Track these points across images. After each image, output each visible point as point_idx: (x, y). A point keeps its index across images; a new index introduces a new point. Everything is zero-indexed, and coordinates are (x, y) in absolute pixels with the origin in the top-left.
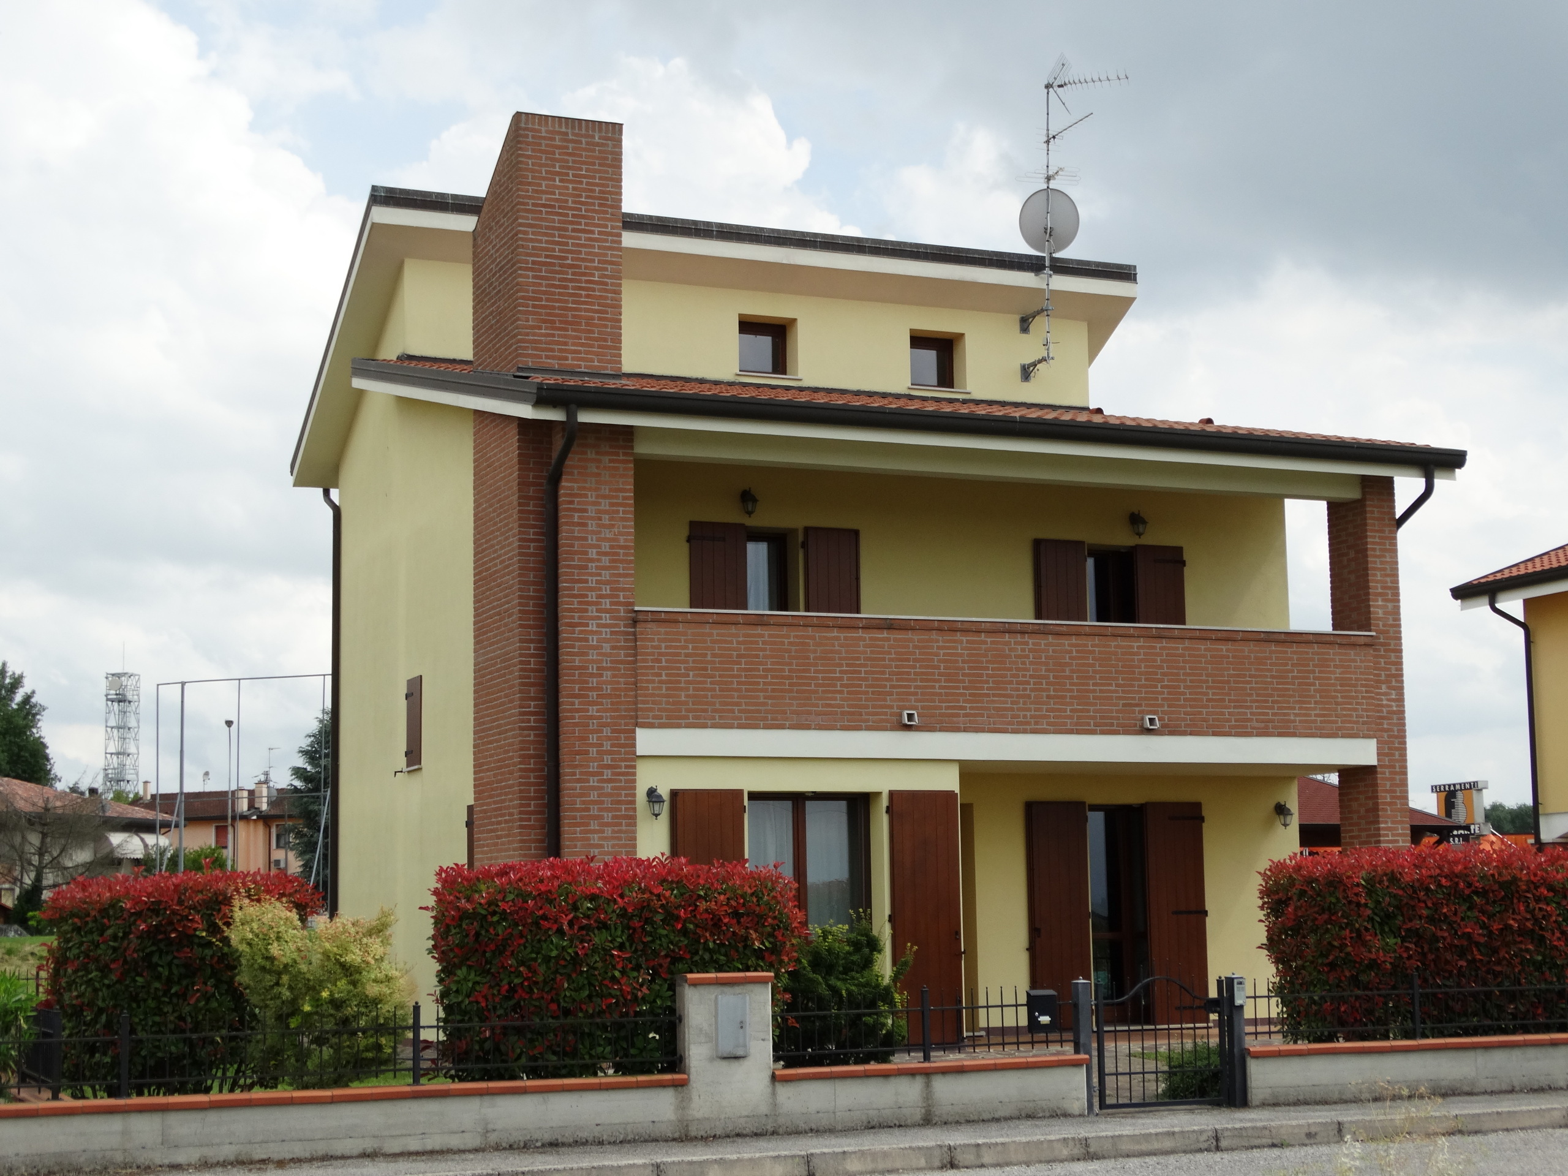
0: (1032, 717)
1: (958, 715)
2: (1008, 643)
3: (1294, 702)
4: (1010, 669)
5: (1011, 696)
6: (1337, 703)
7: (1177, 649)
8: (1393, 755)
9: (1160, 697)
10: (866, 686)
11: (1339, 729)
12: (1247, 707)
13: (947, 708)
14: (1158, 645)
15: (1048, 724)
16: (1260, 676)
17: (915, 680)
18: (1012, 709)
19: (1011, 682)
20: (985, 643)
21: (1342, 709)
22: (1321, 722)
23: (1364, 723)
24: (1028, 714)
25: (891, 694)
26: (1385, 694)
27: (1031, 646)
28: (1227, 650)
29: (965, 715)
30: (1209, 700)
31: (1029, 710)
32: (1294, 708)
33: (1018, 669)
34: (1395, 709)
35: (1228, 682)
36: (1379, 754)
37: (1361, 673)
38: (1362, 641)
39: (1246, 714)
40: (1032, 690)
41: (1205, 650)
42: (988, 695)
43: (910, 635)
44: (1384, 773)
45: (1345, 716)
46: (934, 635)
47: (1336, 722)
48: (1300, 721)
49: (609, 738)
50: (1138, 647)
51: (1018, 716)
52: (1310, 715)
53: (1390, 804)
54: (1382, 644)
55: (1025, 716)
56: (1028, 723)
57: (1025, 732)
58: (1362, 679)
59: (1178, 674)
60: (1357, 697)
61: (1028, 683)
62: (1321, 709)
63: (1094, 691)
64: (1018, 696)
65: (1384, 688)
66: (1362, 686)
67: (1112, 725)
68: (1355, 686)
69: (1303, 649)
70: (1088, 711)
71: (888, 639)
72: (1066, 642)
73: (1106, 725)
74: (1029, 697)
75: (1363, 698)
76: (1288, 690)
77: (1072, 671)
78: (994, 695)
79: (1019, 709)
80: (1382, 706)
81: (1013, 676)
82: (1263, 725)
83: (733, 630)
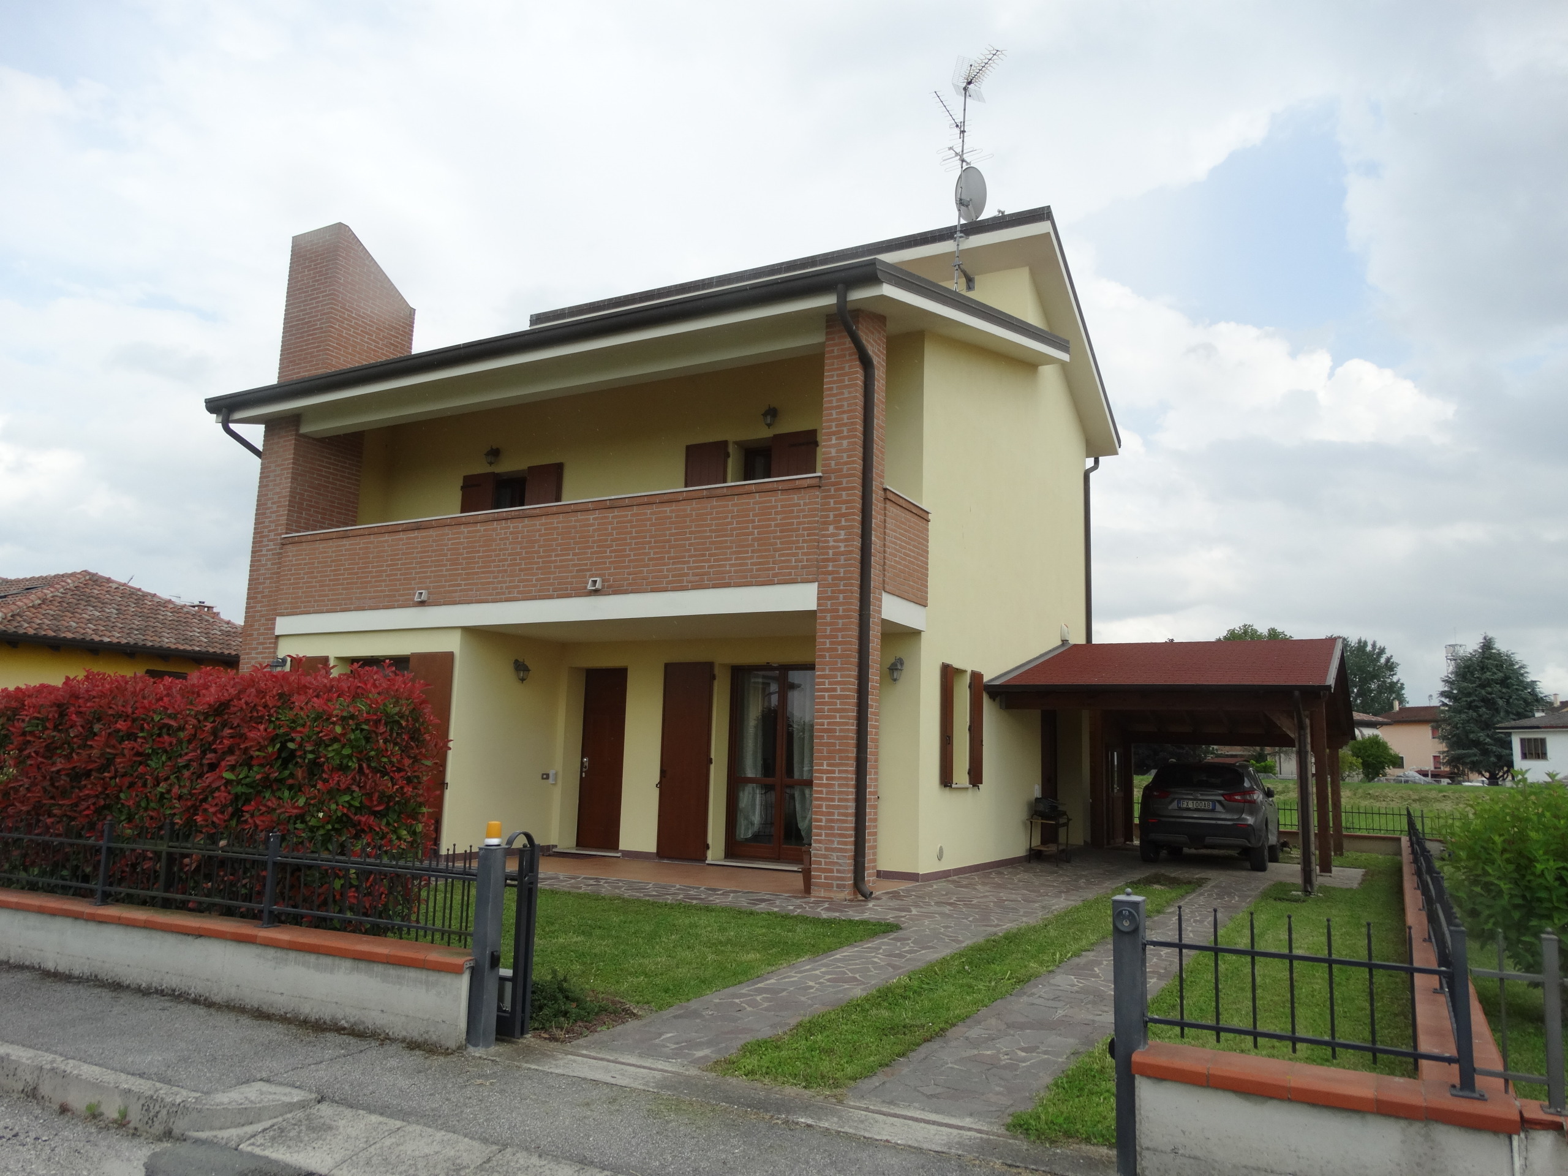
0: (507, 588)
1: (456, 591)
2: (494, 530)
3: (732, 553)
4: (495, 550)
5: (493, 572)
6: (775, 550)
7: (627, 516)
8: (838, 598)
9: (608, 560)
10: (401, 574)
11: (775, 575)
12: (684, 563)
13: (450, 586)
14: (611, 515)
15: (519, 592)
16: (699, 532)
17: (430, 566)
18: (493, 583)
19: (494, 561)
20: (479, 531)
21: (780, 556)
22: (757, 570)
23: (803, 567)
24: (504, 585)
25: (415, 579)
26: (833, 535)
27: (511, 529)
28: (671, 511)
29: (461, 591)
30: (650, 559)
31: (505, 582)
32: (731, 559)
33: (500, 550)
34: (842, 549)
35: (669, 541)
36: (819, 599)
37: (805, 517)
38: (806, 483)
39: (683, 569)
40: (509, 566)
41: (651, 514)
42: (477, 573)
43: (431, 532)
44: (825, 618)
45: (784, 561)
46: (446, 530)
47: (773, 569)
48: (736, 572)
49: (263, 625)
50: (594, 519)
51: (496, 588)
52: (746, 564)
53: (829, 650)
54: (833, 484)
55: (502, 588)
56: (503, 593)
57: (500, 601)
58: (804, 523)
59: (625, 539)
60: (798, 541)
61: (506, 560)
62: (758, 557)
63: (556, 561)
64: (499, 572)
65: (831, 529)
66: (804, 529)
67: (567, 589)
68: (798, 530)
69: (744, 500)
70: (549, 579)
71: (416, 538)
72: (537, 522)
73: (561, 589)
74: (506, 571)
75: (804, 541)
76: (726, 541)
77: (540, 547)
78: (483, 573)
79: (500, 582)
80: (828, 548)
81: (496, 556)
82: (697, 578)
83: (330, 543)
